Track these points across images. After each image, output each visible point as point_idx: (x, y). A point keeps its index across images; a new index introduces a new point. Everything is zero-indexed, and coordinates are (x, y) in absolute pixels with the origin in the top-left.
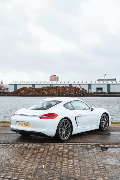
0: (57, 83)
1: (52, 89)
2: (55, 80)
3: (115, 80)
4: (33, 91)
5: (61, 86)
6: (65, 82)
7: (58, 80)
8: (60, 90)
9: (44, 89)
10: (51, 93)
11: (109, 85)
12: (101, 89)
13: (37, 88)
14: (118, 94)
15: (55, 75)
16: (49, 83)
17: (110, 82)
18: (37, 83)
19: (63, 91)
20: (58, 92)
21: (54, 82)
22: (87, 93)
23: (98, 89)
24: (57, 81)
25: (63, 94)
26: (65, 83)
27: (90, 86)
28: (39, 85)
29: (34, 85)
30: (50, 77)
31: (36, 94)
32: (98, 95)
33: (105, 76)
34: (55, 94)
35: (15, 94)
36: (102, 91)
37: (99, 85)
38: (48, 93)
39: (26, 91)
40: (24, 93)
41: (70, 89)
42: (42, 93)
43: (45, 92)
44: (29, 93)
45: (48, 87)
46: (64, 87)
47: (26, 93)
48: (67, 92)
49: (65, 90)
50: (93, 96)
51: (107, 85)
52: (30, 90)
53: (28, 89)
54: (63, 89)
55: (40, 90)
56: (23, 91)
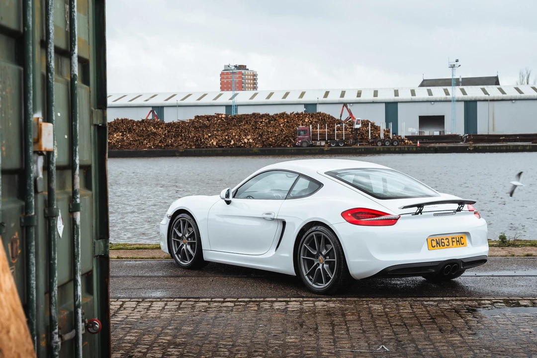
0: (256, 100)
1: (235, 125)
2: (241, 87)
3: (495, 81)
4: (159, 135)
5: (271, 114)
6: (287, 94)
7: (255, 88)
8: (271, 130)
9: (202, 124)
10: (232, 142)
11: (470, 106)
12: (439, 120)
13: (176, 121)
14: (510, 141)
15: (243, 67)
16: (220, 101)
17: (474, 92)
18: (172, 101)
19: (282, 130)
20: (261, 136)
21: (243, 97)
22: (381, 141)
23: (425, 121)
24: (252, 92)
25: (280, 146)
26: (289, 99)
27: (391, 108)
28: (180, 109)
29: (158, 110)
30: (222, 74)
31: (172, 145)
32: (428, 145)
33: (453, 66)
34: (250, 144)
36: (444, 132)
37: (429, 104)
38: (219, 141)
39: (128, 135)
40: (119, 142)
41: (311, 126)
42: (197, 140)
43: (206, 138)
44: (142, 143)
45: (220, 116)
46: (288, 116)
47: (130, 144)
48: (299, 135)
49: (289, 127)
50: (406, 149)
51: (462, 105)
52: (144, 129)
53: (137, 125)
54: (282, 125)
55: (186, 132)
56: (115, 136)
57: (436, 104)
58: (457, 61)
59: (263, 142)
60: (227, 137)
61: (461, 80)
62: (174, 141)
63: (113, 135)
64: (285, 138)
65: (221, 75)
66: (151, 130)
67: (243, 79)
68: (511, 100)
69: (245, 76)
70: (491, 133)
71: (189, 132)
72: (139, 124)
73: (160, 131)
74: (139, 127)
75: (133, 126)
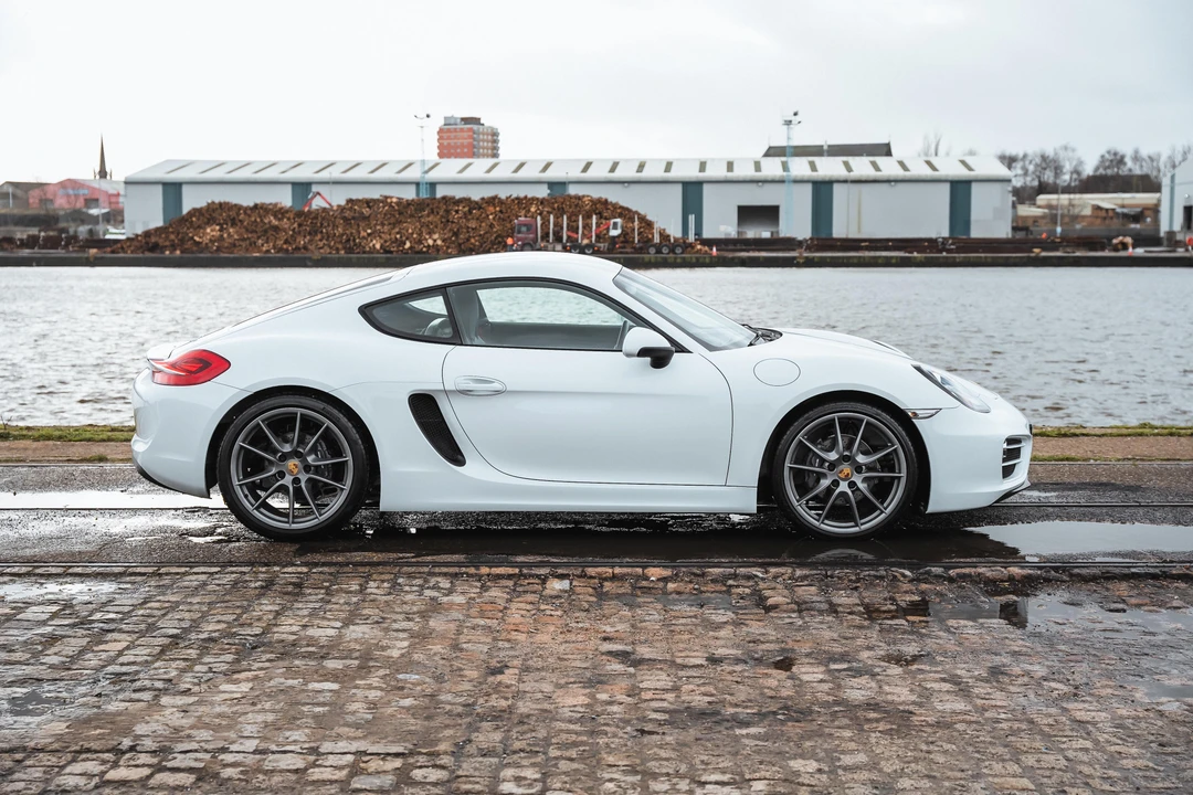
1: (412, 216)
2: (471, 151)
3: (886, 150)
4: (285, 230)
5: (503, 196)
6: (522, 165)
7: (495, 155)
8: (473, 224)
9: (358, 214)
10: (408, 245)
11: (822, 191)
12: (770, 214)
14: (877, 249)
15: (476, 121)
16: (408, 175)
17: (830, 168)
18: (325, 175)
19: (491, 226)
20: (456, 234)
22: (654, 245)
23: (747, 214)
26: (522, 174)
27: (692, 192)
29: (302, 188)
30: (441, 131)
31: (305, 248)
32: (730, 255)
33: (788, 123)
34: (437, 247)
35: (154, 248)
36: (778, 232)
37: (753, 186)
38: (386, 241)
39: (231, 230)
40: (215, 241)
41: (539, 218)
42: (348, 240)
43: (364, 237)
44: (255, 243)
45: (389, 200)
46: (501, 202)
47: (235, 245)
48: (519, 232)
49: (504, 220)
50: (694, 260)
51: (809, 188)
52: (258, 220)
53: (245, 213)
54: (491, 217)
55: (329, 225)
56: (208, 230)
57: (767, 186)
58: (795, 114)
59: (460, 245)
60: (398, 236)
61: (825, 148)
62: (310, 241)
63: (205, 229)
64: (496, 238)
65: (438, 133)
66: (270, 222)
67: (474, 140)
68: (888, 181)
69: (479, 134)
70: (851, 236)
71: (335, 226)
72: (249, 212)
73: (285, 223)
74: (249, 216)
75: (238, 214)
